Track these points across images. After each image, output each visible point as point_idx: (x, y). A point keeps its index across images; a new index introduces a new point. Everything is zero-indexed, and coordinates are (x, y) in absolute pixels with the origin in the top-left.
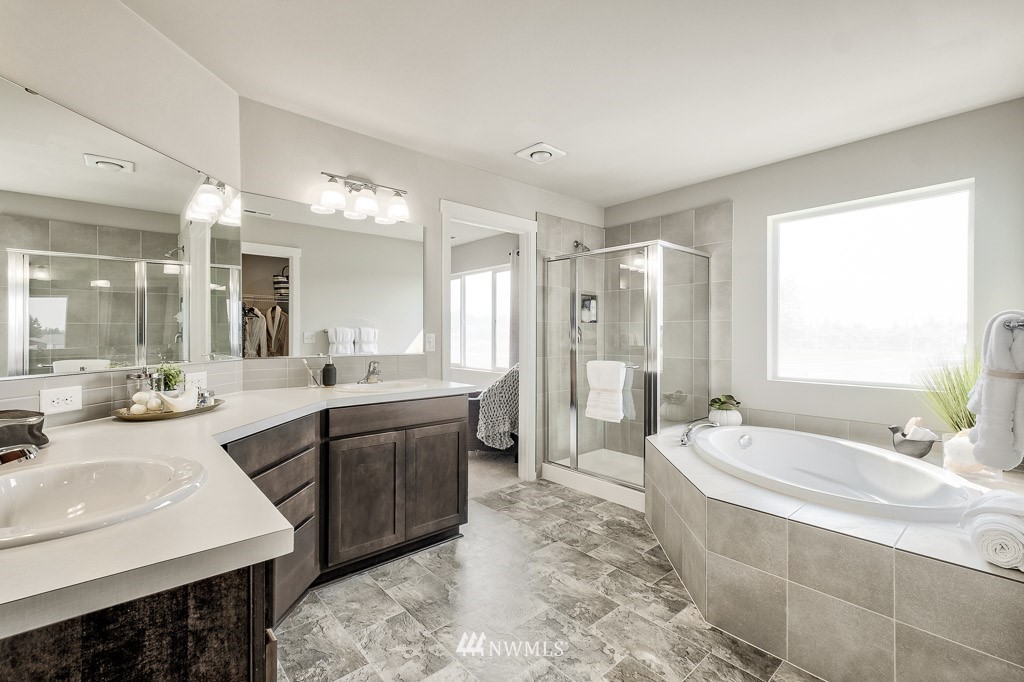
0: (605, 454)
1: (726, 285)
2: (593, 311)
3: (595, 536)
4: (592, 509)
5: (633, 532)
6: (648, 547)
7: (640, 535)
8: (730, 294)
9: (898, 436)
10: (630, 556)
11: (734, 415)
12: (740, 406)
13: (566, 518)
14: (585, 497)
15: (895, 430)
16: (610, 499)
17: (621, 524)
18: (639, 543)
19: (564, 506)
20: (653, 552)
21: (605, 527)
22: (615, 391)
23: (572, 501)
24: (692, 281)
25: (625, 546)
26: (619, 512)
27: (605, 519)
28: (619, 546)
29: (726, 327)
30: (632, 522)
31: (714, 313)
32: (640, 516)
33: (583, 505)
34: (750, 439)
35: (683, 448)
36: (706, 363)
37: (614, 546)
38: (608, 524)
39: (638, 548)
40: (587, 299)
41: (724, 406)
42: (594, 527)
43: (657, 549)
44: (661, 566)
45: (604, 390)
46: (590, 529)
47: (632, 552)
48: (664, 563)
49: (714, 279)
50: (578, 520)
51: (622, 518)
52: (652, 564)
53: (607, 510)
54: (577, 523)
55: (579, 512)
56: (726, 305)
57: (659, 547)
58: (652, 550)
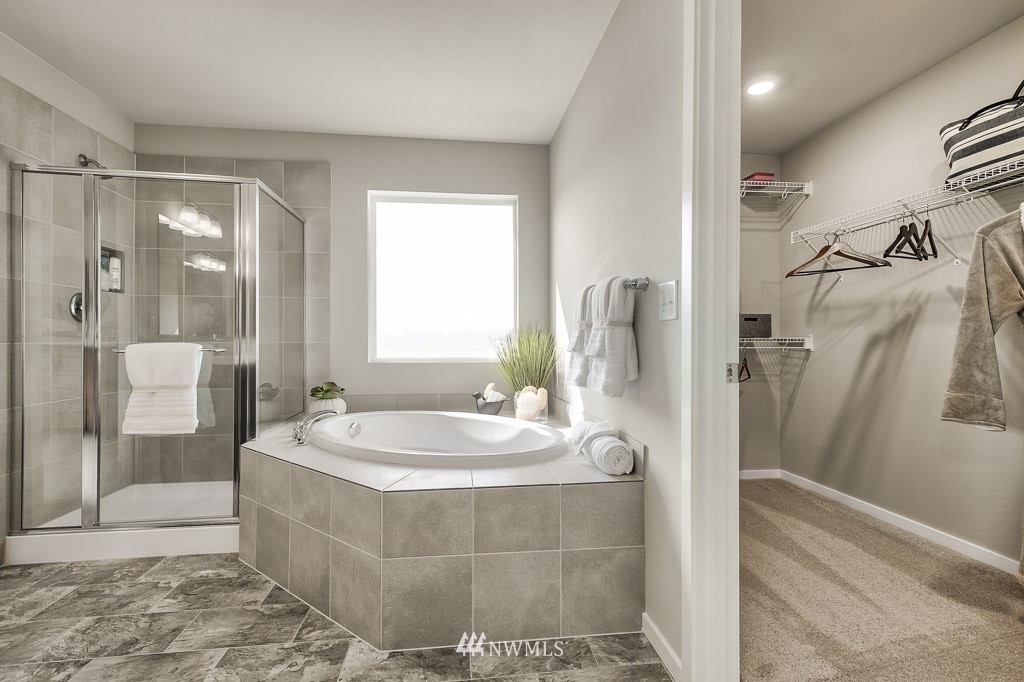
0: (136, 493)
1: (323, 259)
2: (116, 275)
3: (168, 618)
4: (142, 579)
5: (229, 584)
6: (261, 596)
7: (243, 585)
8: (329, 268)
9: (480, 400)
10: (241, 620)
11: (339, 404)
12: (345, 392)
13: (93, 612)
14: (121, 565)
15: (478, 396)
16: (171, 553)
17: (205, 581)
18: (245, 595)
19: (81, 595)
20: (272, 598)
21: (181, 597)
22: (186, 387)
23: (97, 580)
24: (280, 248)
25: (223, 610)
26: (195, 566)
27: (174, 585)
28: (217, 614)
29: (324, 306)
30: (222, 571)
31: (310, 290)
32: (232, 559)
33: (122, 578)
34: (358, 425)
35: (301, 448)
36: (301, 348)
37: (207, 618)
38: (184, 590)
39: (249, 604)
40: (109, 253)
41: (329, 395)
42: (159, 604)
43: (277, 592)
44: (292, 612)
45: (162, 387)
46: (154, 610)
47: (242, 613)
48: (294, 606)
49: (309, 250)
50: (122, 606)
51: (203, 573)
52: (279, 615)
53: (172, 571)
54: (123, 612)
55: (119, 593)
56: (323, 280)
57: (277, 588)
58: (270, 596)
